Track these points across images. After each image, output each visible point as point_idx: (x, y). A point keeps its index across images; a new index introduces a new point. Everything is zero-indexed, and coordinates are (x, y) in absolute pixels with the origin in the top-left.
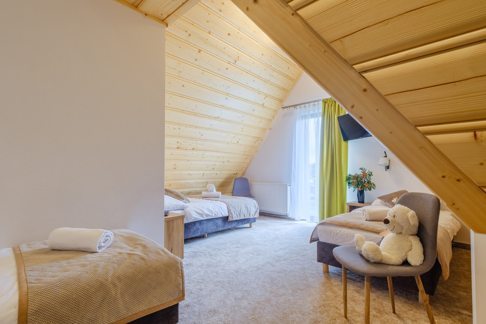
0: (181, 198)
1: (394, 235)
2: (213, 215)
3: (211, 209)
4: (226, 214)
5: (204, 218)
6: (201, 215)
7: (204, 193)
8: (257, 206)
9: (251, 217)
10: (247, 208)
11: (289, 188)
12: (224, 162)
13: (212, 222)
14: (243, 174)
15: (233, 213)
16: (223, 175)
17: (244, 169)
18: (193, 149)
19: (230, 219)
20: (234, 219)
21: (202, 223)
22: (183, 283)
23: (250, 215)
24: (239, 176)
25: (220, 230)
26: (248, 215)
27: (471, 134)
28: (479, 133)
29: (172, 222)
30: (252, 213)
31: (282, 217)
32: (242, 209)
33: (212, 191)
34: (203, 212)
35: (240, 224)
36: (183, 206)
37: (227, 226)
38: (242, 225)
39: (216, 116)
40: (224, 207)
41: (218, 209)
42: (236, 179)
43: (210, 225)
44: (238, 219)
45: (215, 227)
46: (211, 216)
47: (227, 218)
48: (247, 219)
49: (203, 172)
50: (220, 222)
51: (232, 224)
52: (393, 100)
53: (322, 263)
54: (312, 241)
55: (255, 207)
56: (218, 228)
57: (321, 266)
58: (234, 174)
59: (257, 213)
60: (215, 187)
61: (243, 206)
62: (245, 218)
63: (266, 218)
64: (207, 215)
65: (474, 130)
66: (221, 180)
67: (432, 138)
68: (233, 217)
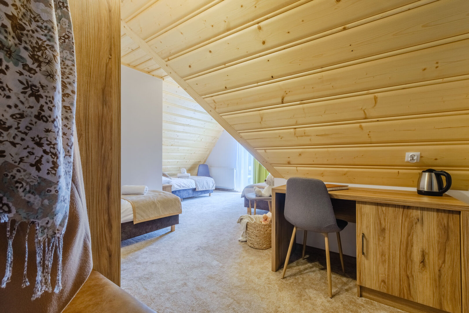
0: (167, 176)
1: (268, 186)
2: (187, 186)
3: (186, 183)
4: (194, 187)
5: (181, 188)
6: (180, 186)
7: (179, 175)
8: (214, 182)
9: (210, 189)
10: (207, 183)
11: (235, 171)
12: (191, 154)
13: (186, 191)
14: (205, 162)
15: (199, 186)
16: (191, 162)
17: (205, 158)
18: (172, 145)
19: (197, 190)
20: (199, 190)
21: (180, 191)
22: (181, 207)
23: (209, 187)
24: (202, 163)
25: (191, 196)
26: (208, 188)
27: (264, 150)
28: (266, 150)
29: (165, 189)
30: (211, 186)
31: (231, 190)
32: (204, 184)
33: (184, 173)
34: (181, 185)
35: (203, 193)
36: (169, 181)
37: (195, 195)
38: (204, 194)
39: (188, 124)
40: (193, 182)
41: (190, 183)
42: (199, 165)
43: (185, 193)
44: (202, 190)
45: (187, 195)
46: (186, 187)
47: (195, 189)
48: (207, 190)
49: (178, 161)
50: (191, 192)
51: (198, 193)
52: (248, 141)
53: (247, 208)
54: (242, 197)
55: (213, 183)
56: (190, 195)
57: (246, 209)
58: (199, 162)
59: (214, 187)
60: (186, 171)
61: (205, 182)
62: (206, 189)
63: (220, 191)
64: (183, 187)
65: (265, 150)
66: (189, 166)
67: (259, 151)
68: (198, 189)
